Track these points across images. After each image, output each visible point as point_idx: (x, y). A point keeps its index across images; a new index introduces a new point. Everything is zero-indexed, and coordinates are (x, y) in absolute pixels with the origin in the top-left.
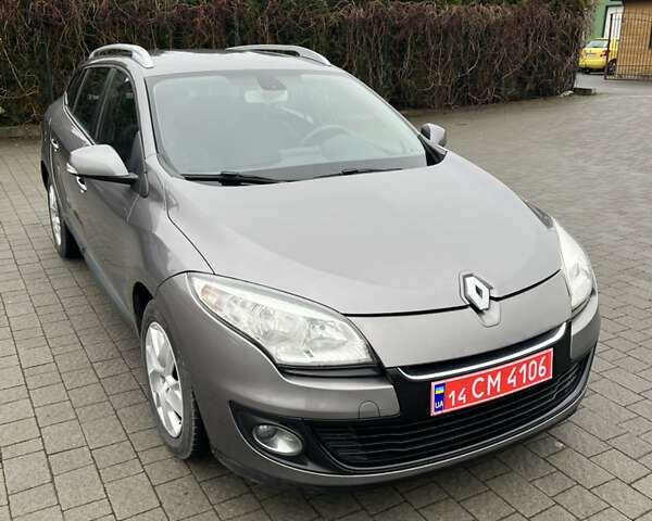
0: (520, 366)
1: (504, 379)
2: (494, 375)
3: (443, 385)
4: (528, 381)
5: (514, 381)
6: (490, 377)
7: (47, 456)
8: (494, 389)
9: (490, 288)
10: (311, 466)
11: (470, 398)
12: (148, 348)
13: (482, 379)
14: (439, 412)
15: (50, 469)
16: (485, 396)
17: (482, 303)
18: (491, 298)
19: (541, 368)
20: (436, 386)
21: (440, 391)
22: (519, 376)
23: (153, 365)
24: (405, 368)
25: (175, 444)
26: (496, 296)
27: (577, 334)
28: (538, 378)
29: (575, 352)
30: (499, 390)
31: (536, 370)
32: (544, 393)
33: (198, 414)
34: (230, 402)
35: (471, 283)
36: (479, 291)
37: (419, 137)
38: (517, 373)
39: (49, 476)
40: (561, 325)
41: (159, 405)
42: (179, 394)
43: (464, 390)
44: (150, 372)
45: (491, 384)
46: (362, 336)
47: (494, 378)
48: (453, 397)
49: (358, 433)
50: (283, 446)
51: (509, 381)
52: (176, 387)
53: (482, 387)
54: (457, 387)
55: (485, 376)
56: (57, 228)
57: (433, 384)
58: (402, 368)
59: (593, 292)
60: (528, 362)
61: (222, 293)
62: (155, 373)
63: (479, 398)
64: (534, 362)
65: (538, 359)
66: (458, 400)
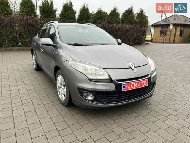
0: (141, 82)
1: (138, 84)
2: (136, 83)
3: (125, 84)
4: (143, 86)
5: (140, 85)
6: (135, 84)
7: (34, 106)
8: (136, 86)
9: (134, 65)
10: (96, 102)
11: (131, 88)
12: (57, 82)
13: (133, 84)
14: (124, 91)
15: (34, 108)
16: (134, 88)
17: (133, 68)
18: (135, 67)
19: (145, 83)
20: (124, 84)
21: (124, 86)
22: (141, 84)
23: (58, 85)
24: (117, 80)
25: (63, 102)
26: (135, 66)
27: (153, 77)
28: (145, 85)
29: (152, 81)
30: (137, 87)
31: (144, 83)
32: (146, 90)
33: (70, 93)
34: (78, 88)
35: (130, 64)
36: (132, 65)
37: (116, 41)
38: (140, 83)
39: (34, 109)
40: (149, 74)
41: (60, 94)
42: (65, 90)
43: (129, 86)
44: (57, 87)
45: (135, 85)
46: (107, 73)
47: (136, 84)
48: (127, 87)
49: (106, 95)
50: (90, 98)
51: (139, 85)
52: (64, 88)
53: (133, 86)
54: (128, 85)
55: (134, 83)
56: (35, 64)
57: (123, 84)
58: (116, 80)
59: (155, 70)
60: (143, 81)
61: (76, 64)
62: (59, 87)
63: (133, 88)
64: (144, 81)
65: (145, 81)
66: (128, 88)
